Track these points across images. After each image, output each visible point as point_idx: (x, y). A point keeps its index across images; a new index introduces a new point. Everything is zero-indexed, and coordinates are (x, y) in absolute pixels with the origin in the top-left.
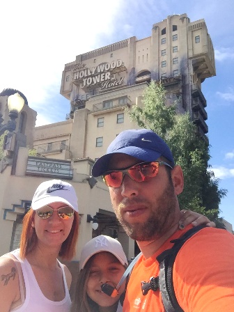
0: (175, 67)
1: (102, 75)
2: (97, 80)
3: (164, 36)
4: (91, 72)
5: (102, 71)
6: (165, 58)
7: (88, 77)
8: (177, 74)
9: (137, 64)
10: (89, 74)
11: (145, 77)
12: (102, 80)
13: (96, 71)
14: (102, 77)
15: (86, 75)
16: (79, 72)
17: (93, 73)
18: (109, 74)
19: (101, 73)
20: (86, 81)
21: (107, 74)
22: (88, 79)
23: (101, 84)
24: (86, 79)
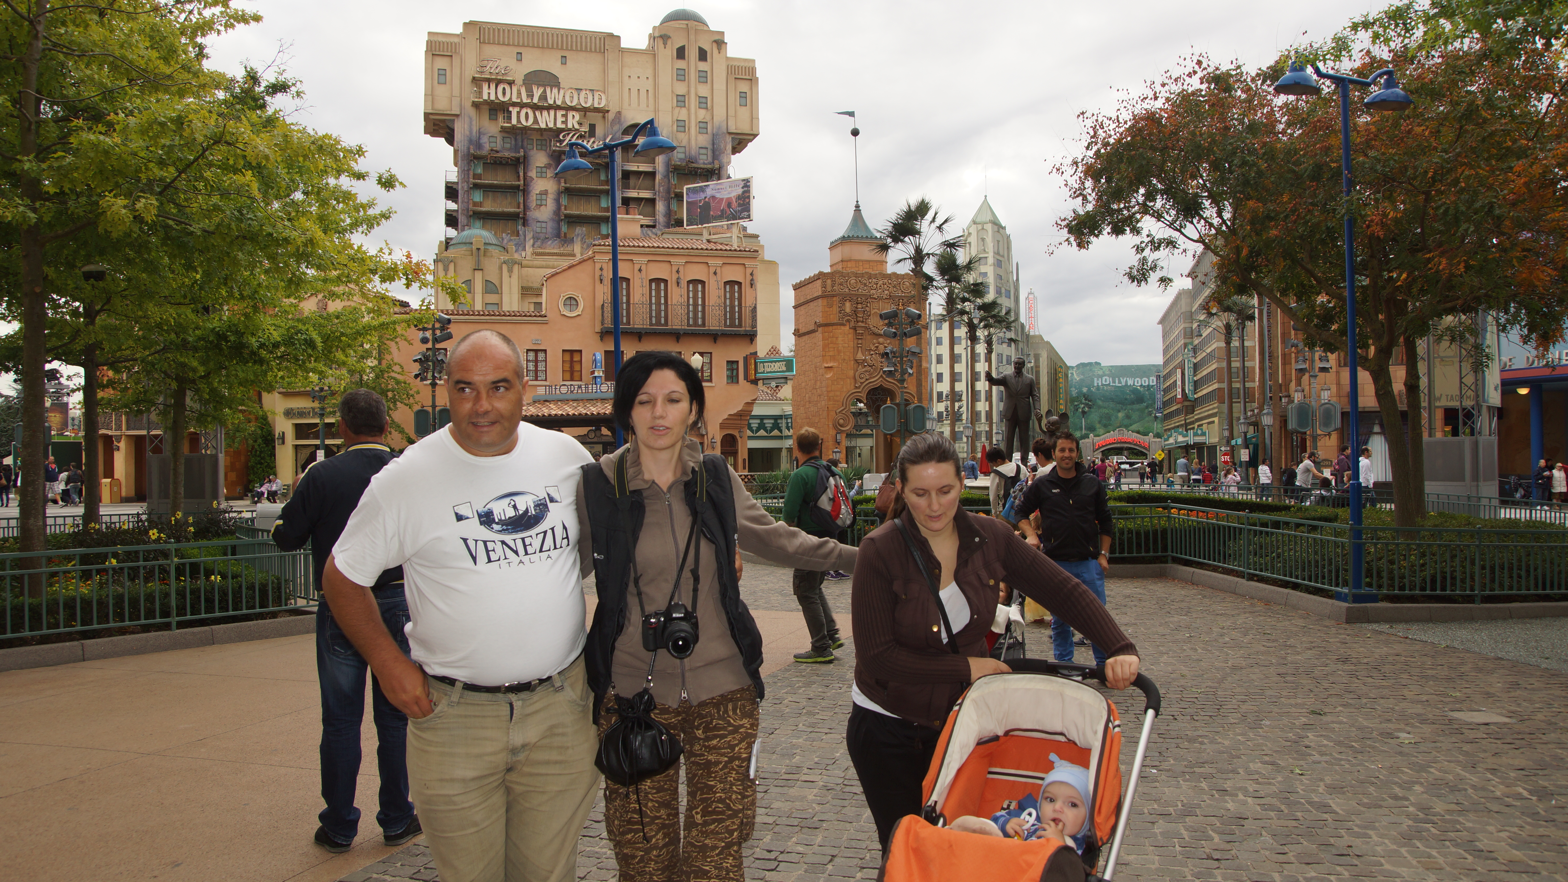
1: (560, 113)
2: (546, 120)
3: (682, 64)
4: (531, 95)
5: (559, 102)
6: (682, 114)
7: (522, 105)
8: (706, 159)
9: (626, 104)
10: (525, 100)
12: (560, 125)
13: (544, 97)
14: (560, 119)
15: (514, 99)
16: (497, 83)
17: (536, 100)
18: (577, 116)
19: (556, 108)
20: (518, 113)
21: (570, 114)
22: (524, 111)
23: (556, 133)
24: (517, 109)
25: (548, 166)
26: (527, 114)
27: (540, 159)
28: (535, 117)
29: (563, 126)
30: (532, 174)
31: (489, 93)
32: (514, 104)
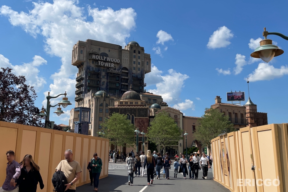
0: (139, 72)
1: (110, 63)
2: (107, 65)
3: (135, 54)
4: (103, 59)
5: (109, 61)
6: (135, 65)
7: (101, 61)
8: (139, 76)
9: (122, 63)
10: (102, 59)
11: (126, 71)
12: (109, 66)
13: (106, 59)
14: (110, 65)
15: (100, 59)
16: (96, 55)
18: (113, 64)
19: (109, 62)
20: (100, 62)
21: (112, 64)
22: (102, 62)
23: (108, 68)
24: (100, 61)
25: (105, 75)
26: (102, 63)
27: (103, 74)
28: (104, 64)
29: (110, 66)
30: (102, 77)
31: (94, 57)
32: (100, 60)
